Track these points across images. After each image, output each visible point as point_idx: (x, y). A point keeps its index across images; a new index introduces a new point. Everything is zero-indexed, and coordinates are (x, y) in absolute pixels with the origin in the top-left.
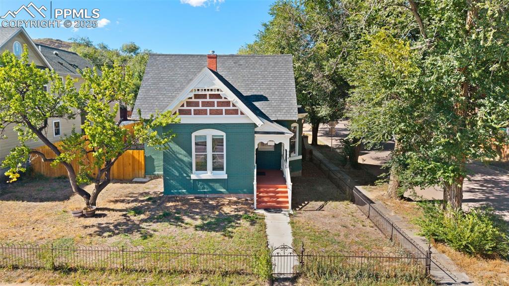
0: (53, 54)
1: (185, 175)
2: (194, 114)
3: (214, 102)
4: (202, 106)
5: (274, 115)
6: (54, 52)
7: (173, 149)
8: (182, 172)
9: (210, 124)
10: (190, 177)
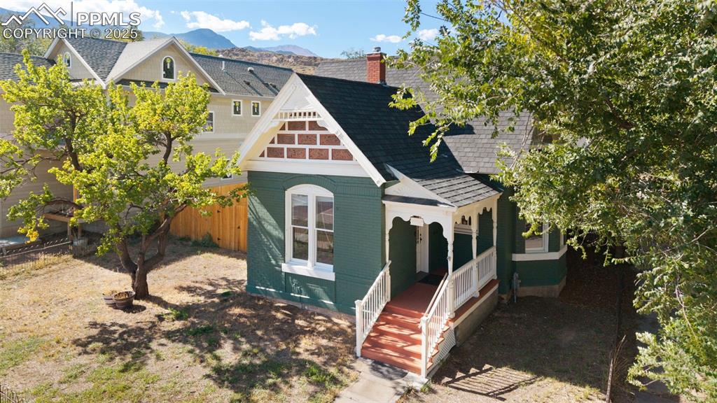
0: (246, 70)
1: (273, 262)
2: (288, 157)
3: (315, 136)
4: (299, 144)
5: (473, 164)
6: (249, 69)
7: (260, 215)
8: (270, 257)
9: (311, 176)
10: (280, 267)
